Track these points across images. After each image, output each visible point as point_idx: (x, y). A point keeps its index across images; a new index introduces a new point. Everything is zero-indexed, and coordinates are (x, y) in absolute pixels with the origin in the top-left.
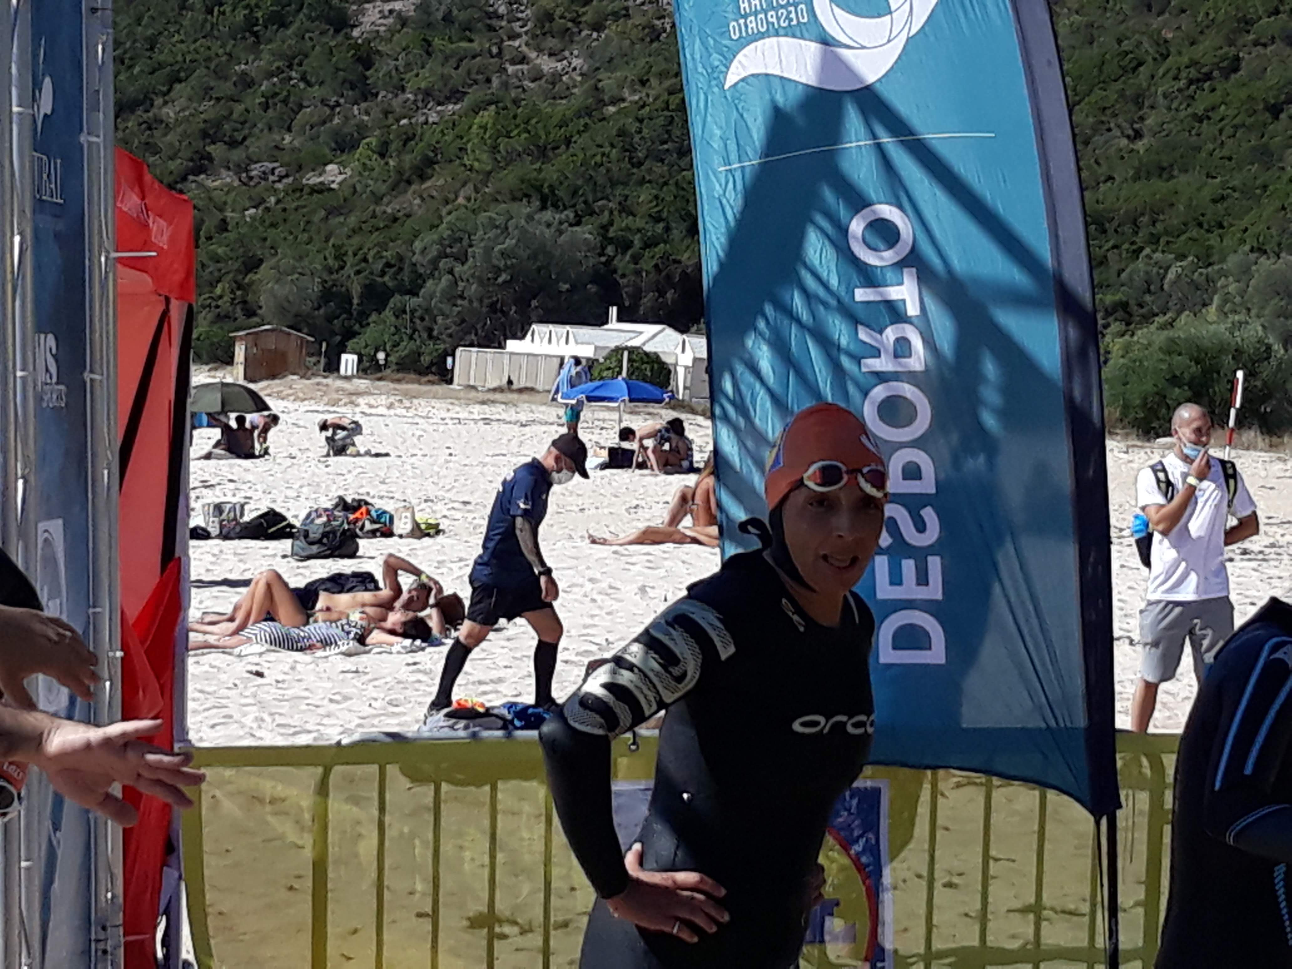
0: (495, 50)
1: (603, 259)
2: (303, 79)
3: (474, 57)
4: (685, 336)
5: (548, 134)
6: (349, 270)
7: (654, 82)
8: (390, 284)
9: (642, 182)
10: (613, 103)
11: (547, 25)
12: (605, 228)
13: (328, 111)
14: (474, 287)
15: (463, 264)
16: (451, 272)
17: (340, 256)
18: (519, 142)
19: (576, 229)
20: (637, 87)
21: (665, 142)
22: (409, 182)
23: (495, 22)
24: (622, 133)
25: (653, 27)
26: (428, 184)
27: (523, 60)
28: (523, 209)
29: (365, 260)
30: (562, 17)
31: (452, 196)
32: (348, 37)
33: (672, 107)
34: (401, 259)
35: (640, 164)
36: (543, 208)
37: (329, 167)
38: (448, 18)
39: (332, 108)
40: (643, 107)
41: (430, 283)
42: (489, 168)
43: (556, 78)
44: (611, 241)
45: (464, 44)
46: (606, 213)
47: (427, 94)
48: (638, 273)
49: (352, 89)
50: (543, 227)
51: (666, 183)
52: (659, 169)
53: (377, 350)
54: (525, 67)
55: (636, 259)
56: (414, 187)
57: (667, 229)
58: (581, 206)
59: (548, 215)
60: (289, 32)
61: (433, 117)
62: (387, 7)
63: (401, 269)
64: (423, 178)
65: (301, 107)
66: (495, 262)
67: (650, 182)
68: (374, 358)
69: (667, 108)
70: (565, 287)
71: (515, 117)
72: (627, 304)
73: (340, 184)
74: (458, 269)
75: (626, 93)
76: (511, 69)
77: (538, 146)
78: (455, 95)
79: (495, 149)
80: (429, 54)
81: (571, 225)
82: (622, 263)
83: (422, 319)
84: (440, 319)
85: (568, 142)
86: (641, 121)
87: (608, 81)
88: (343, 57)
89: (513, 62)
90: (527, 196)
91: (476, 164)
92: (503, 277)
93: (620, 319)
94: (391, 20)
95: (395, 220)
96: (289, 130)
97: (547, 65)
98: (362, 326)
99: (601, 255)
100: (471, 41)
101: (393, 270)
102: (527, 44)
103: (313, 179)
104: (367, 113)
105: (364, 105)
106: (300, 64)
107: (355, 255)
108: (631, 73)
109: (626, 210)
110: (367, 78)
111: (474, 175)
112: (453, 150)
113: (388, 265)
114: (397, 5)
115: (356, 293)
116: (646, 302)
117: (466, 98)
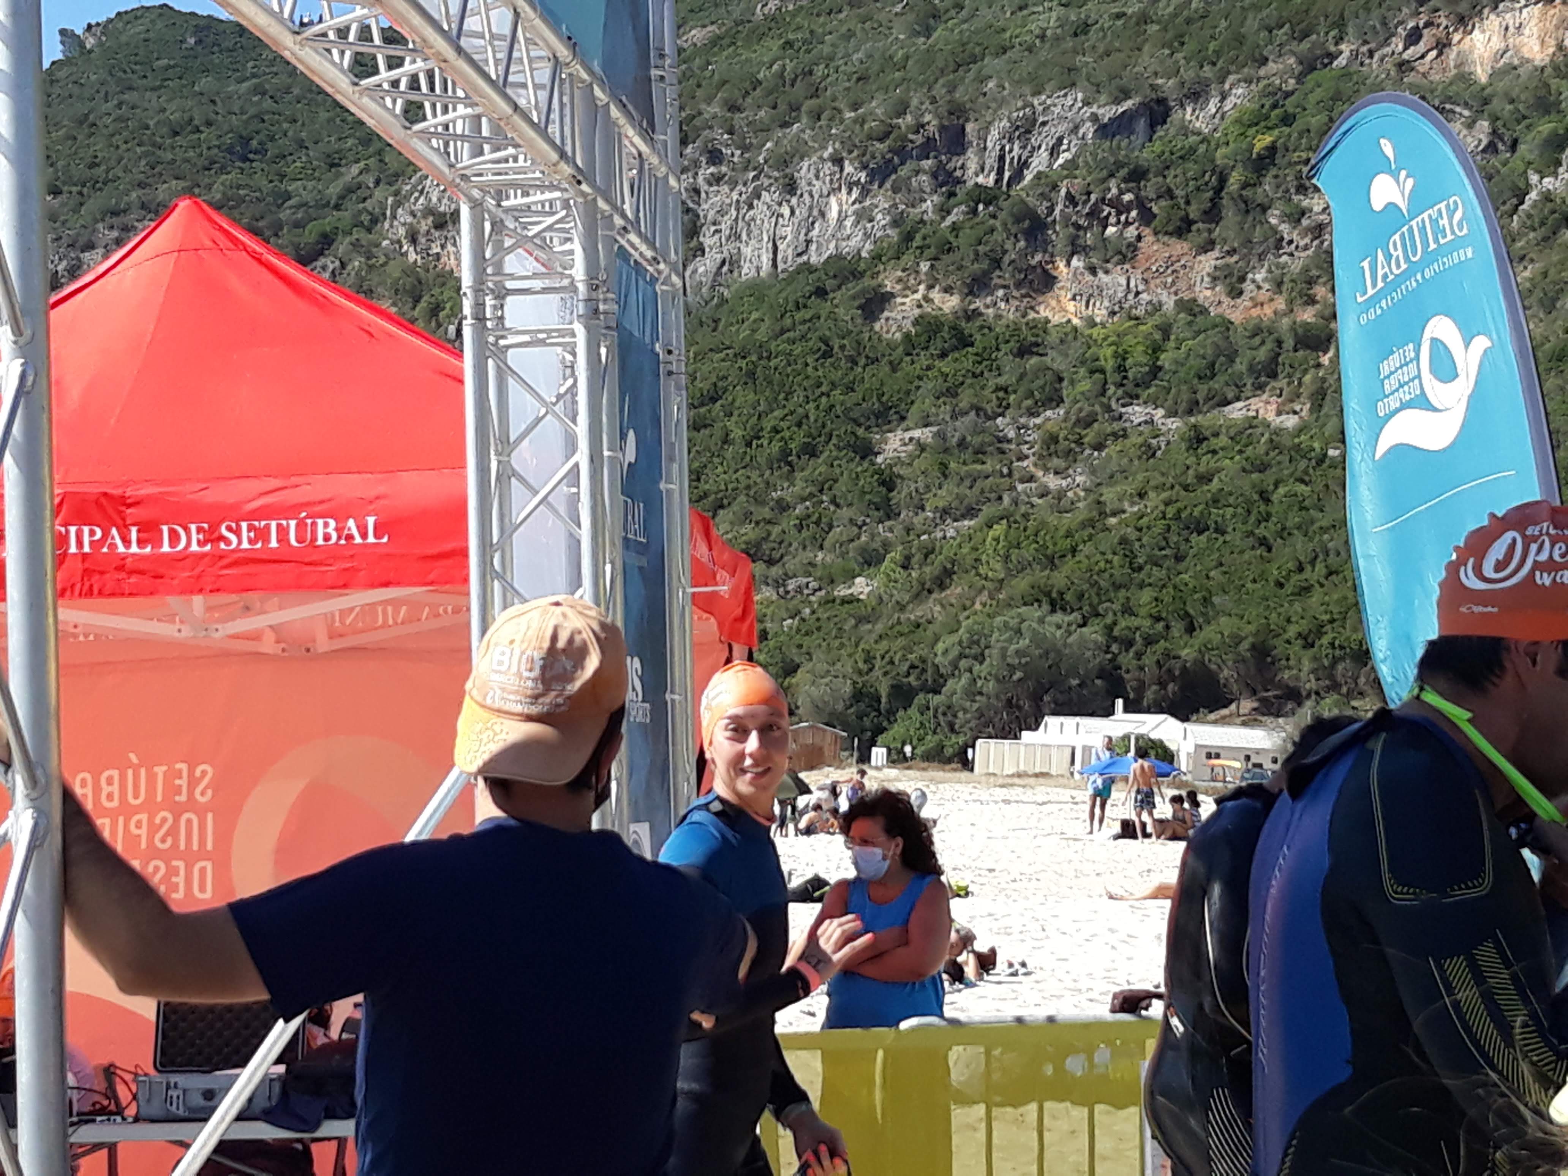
0: (1005, 471)
1: (1109, 656)
2: (833, 501)
3: (987, 477)
4: (1186, 725)
5: (1055, 544)
6: (877, 672)
7: (1152, 494)
8: (914, 683)
9: (1141, 586)
10: (1114, 514)
11: (1052, 447)
12: (1110, 628)
13: (855, 530)
14: (991, 684)
15: (981, 663)
16: (970, 671)
17: (869, 659)
18: (1028, 552)
19: (1084, 629)
20: (1136, 499)
21: (1163, 549)
22: (930, 592)
23: (1005, 446)
24: (1124, 541)
25: (1149, 446)
26: (948, 592)
27: (1031, 479)
28: (1034, 612)
29: (892, 662)
30: (1066, 439)
31: (968, 603)
32: (873, 464)
33: (1169, 516)
34: (924, 661)
35: (1140, 568)
36: (1053, 611)
37: (858, 580)
38: (962, 444)
39: (860, 528)
40: (1141, 517)
41: (950, 682)
42: (1002, 576)
43: (1061, 494)
44: (1115, 639)
45: (979, 467)
46: (1111, 614)
47: (945, 512)
48: (1141, 668)
49: (878, 509)
50: (1053, 629)
51: (1164, 586)
52: (1159, 573)
53: (904, 744)
54: (1033, 485)
55: (1139, 656)
56: (935, 595)
57: (1168, 627)
58: (1086, 608)
59: (1058, 617)
60: (820, 461)
61: (951, 533)
62: (907, 435)
63: (924, 671)
64: (942, 587)
65: (831, 527)
66: (1009, 660)
67: (1150, 585)
68: (901, 752)
69: (1164, 518)
70: (1075, 682)
71: (1025, 530)
72: (1132, 696)
73: (869, 595)
74: (977, 668)
75: (1126, 505)
76: (1020, 487)
77: (1046, 556)
78: (971, 512)
79: (1007, 558)
80: (945, 476)
81: (1080, 626)
82: (1127, 659)
83: (944, 714)
84: (960, 714)
85: (1074, 551)
86: (1140, 530)
87: (1109, 495)
88: (869, 482)
89: (1022, 481)
90: (1037, 600)
91: (990, 574)
92: (1018, 675)
93: (1126, 710)
94: (910, 447)
95: (918, 626)
96: (821, 548)
97: (1053, 482)
98: (890, 722)
99: (1107, 652)
100: (983, 463)
101: (917, 671)
102: (1035, 465)
103: (842, 591)
104: (891, 530)
105: (888, 524)
106: (830, 489)
107: (883, 658)
108: (1130, 488)
109: (1128, 610)
110: (889, 500)
111: (988, 584)
112: (969, 560)
113: (913, 667)
114: (916, 433)
115: (884, 692)
116: (1150, 695)
117: (981, 514)
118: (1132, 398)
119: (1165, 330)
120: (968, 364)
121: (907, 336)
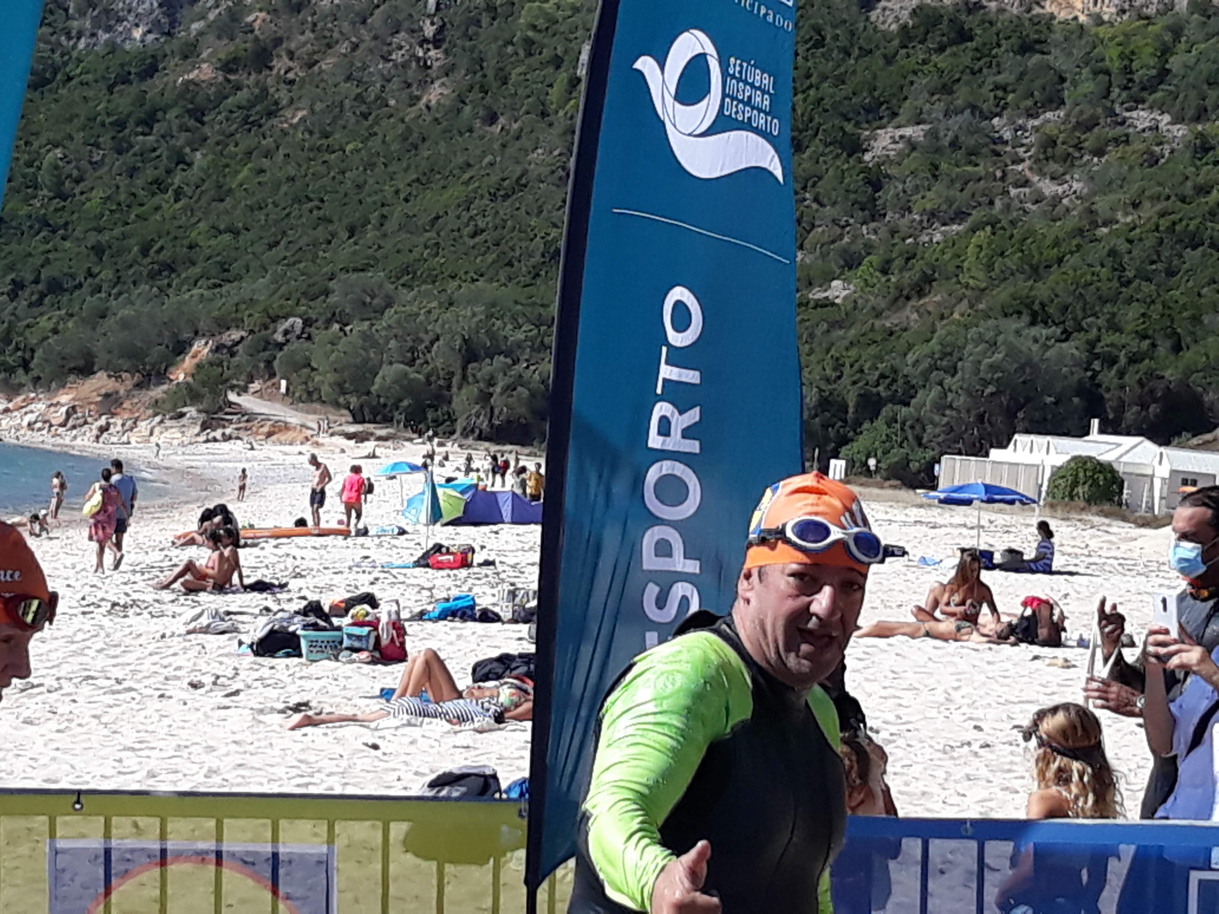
0: (999, 174)
1: (1089, 374)
2: (816, 200)
3: (980, 179)
4: (1163, 449)
5: (1041, 254)
6: (846, 380)
7: (1147, 204)
8: (883, 394)
9: (1130, 301)
10: (1105, 224)
11: (1050, 150)
12: (1092, 344)
13: (838, 231)
14: (962, 399)
15: (953, 376)
16: (941, 384)
17: (838, 366)
18: (1012, 261)
19: (1064, 345)
20: (1130, 209)
21: (1153, 262)
22: (908, 298)
23: (998, 148)
24: (1113, 253)
25: (1152, 153)
26: (927, 300)
27: (1026, 183)
28: (1013, 324)
29: (862, 371)
30: (1063, 143)
31: (946, 312)
32: (860, 161)
33: (1161, 228)
34: (895, 371)
35: (1129, 282)
36: (1033, 323)
37: (835, 283)
38: (955, 144)
39: (843, 227)
40: (1134, 228)
41: (921, 393)
42: (983, 285)
43: (1057, 200)
44: (1097, 356)
45: (969, 168)
46: (1095, 331)
47: (933, 215)
48: (1122, 387)
49: (863, 210)
50: (1030, 343)
51: (1153, 302)
52: (1148, 288)
53: (868, 457)
54: (1027, 190)
55: (1121, 374)
56: (913, 302)
57: (1154, 345)
58: (1069, 324)
59: (1035, 331)
60: (805, 156)
61: (938, 237)
62: (899, 133)
63: (894, 381)
64: (921, 294)
65: (813, 226)
66: (982, 375)
67: (1138, 300)
68: (866, 464)
69: (1157, 229)
70: (1049, 400)
71: (1011, 237)
72: (1111, 416)
73: (845, 298)
74: (948, 381)
75: (1119, 216)
76: (1013, 192)
77: (1031, 266)
78: (960, 216)
79: (990, 267)
80: (935, 177)
81: (1057, 341)
82: (1108, 377)
83: (912, 427)
84: (929, 428)
85: (1060, 261)
86: (1130, 241)
87: (1102, 204)
88: (854, 180)
89: (1017, 186)
90: (1019, 313)
91: (971, 282)
92: (991, 389)
93: (1102, 431)
94: (900, 146)
95: (891, 334)
96: (801, 247)
97: (1049, 188)
98: (856, 434)
99: (1086, 370)
100: (976, 165)
101: (887, 381)
102: (1031, 169)
103: (817, 294)
104: (875, 232)
105: (873, 225)
106: (814, 185)
107: (852, 366)
108: (1125, 197)
109: (1114, 327)
110: (875, 200)
111: (968, 293)
112: (951, 268)
113: (883, 376)
114: (908, 131)
115: (852, 402)
116: (1130, 415)
117: (970, 220)
118: (1137, 102)
119: (1177, 31)
120: (966, 60)
121: (904, 28)
